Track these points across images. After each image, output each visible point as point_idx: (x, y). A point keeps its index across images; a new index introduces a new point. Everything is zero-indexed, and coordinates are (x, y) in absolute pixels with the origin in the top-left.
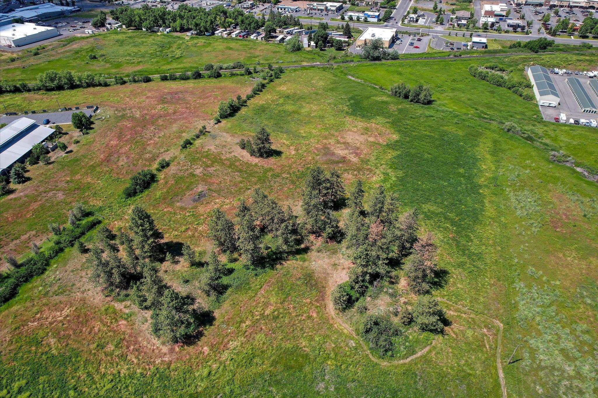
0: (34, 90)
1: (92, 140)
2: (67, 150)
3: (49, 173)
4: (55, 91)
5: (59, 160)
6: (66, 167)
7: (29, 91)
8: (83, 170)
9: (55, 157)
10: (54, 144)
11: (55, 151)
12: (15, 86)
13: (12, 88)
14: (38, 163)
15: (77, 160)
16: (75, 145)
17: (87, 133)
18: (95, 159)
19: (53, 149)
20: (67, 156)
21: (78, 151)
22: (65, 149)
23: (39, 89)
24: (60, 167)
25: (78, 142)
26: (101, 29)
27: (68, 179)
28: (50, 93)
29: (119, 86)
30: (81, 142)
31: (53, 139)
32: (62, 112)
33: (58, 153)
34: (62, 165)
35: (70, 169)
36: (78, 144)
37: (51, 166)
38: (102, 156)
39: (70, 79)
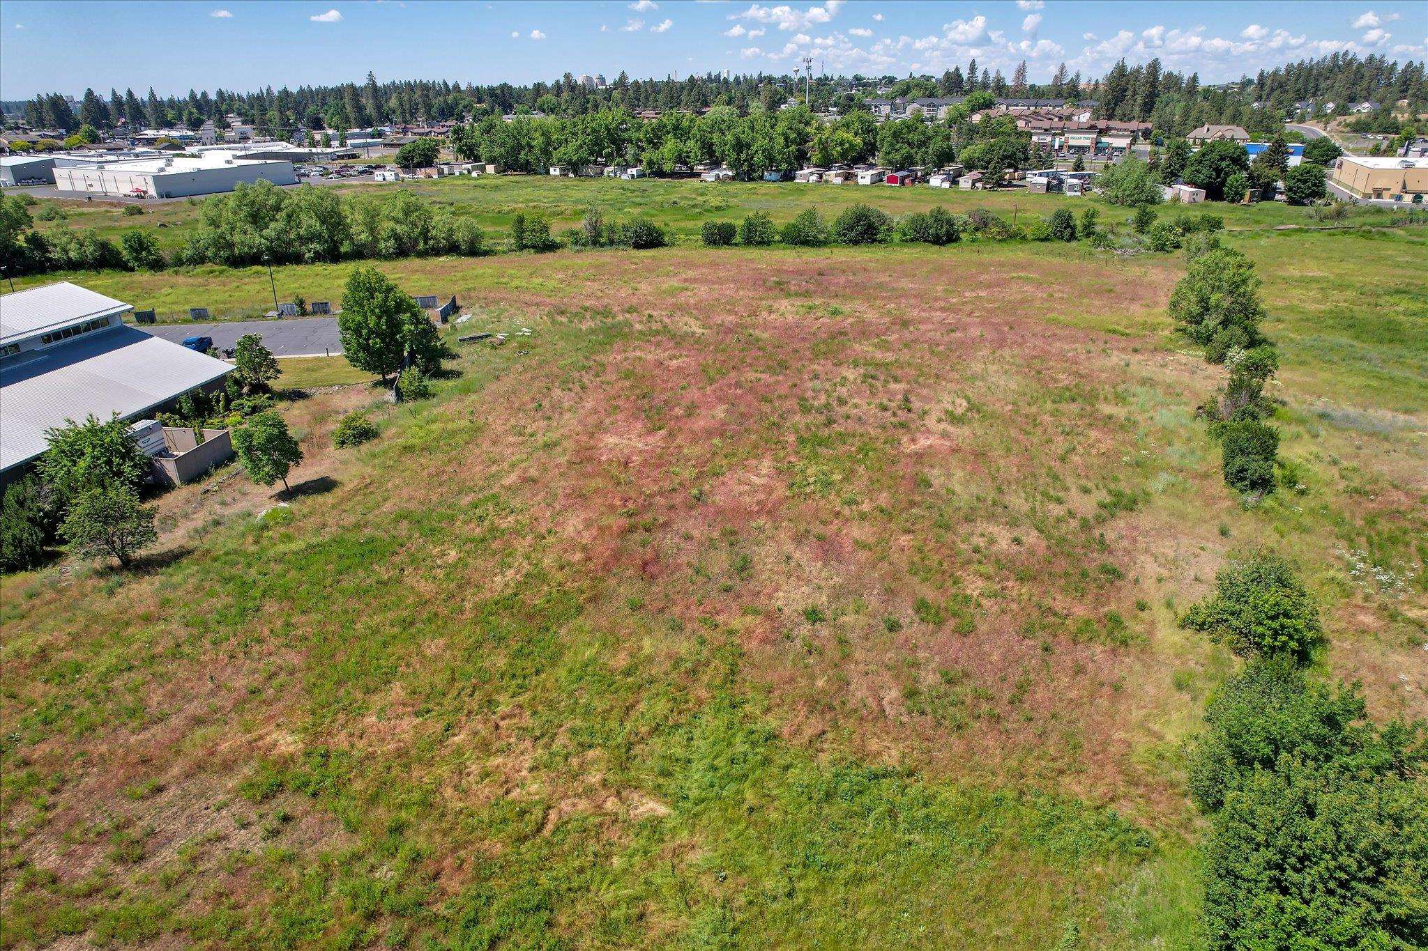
0: (179, 262)
1: (464, 423)
2: (297, 476)
3: (107, 659)
4: (262, 264)
5: (223, 541)
6: (271, 607)
7: (157, 265)
8: (433, 647)
9: (200, 519)
10: (211, 435)
11: (210, 483)
12: (104, 246)
13: (90, 249)
14: (54, 557)
15: (371, 552)
16: (349, 453)
17: (423, 394)
18: (521, 545)
19: (195, 471)
20: (289, 520)
21: (365, 487)
22: (282, 471)
23: (199, 259)
24: (223, 599)
25: (365, 434)
26: (421, 174)
27: (287, 743)
28: (240, 272)
29: (529, 255)
30: (386, 434)
31: (211, 411)
32: (282, 322)
33: (227, 495)
34: (244, 588)
35: (306, 624)
36: (366, 447)
37: (143, 589)
38: (573, 525)
39: (333, 220)
